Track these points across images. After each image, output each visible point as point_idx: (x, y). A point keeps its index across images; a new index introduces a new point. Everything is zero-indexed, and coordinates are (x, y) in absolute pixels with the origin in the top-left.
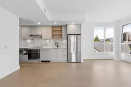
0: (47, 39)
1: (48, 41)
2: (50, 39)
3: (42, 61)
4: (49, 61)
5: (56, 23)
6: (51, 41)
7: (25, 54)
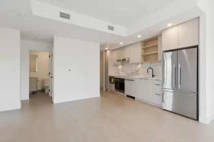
0: (138, 64)
1: (140, 66)
2: (142, 63)
3: (128, 96)
4: (134, 98)
5: (139, 36)
6: (144, 65)
7: (112, 83)
